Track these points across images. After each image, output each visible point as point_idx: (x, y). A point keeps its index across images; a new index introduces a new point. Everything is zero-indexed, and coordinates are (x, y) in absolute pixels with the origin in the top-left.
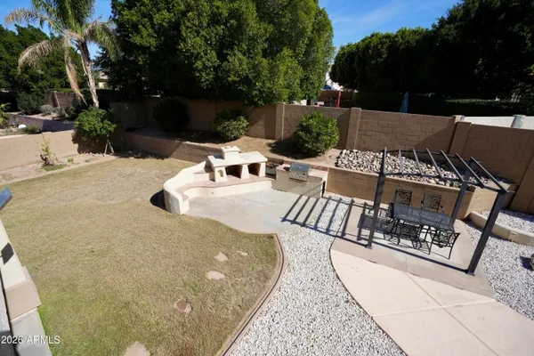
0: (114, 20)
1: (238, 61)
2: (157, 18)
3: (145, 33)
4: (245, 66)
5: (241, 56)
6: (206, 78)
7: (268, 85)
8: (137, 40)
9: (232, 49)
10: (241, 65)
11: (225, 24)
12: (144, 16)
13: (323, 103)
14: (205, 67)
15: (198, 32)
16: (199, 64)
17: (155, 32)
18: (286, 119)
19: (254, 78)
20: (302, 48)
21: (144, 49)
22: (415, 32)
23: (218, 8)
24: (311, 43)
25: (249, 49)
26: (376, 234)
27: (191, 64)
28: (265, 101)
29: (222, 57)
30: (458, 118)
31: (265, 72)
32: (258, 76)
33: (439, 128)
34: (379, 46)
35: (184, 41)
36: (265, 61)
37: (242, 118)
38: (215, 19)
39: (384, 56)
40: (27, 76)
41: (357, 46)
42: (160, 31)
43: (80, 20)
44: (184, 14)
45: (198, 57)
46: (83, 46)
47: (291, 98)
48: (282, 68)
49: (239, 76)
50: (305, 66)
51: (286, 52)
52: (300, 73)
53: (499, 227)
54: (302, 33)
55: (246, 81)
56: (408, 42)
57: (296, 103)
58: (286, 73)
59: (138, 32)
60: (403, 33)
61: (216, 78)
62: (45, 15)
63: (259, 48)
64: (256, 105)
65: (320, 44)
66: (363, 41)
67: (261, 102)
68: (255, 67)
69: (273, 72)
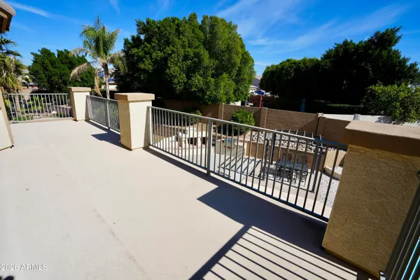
0: (124, 51)
1: (198, 80)
2: (154, 55)
3: (147, 62)
4: (201, 83)
5: (199, 77)
6: (179, 88)
7: (214, 93)
8: (142, 66)
9: (195, 73)
10: (199, 82)
11: (191, 60)
12: (146, 53)
13: (252, 104)
14: (179, 82)
15: (176, 64)
16: (176, 81)
17: (152, 62)
18: (224, 113)
19: (206, 89)
20: (234, 72)
21: (145, 71)
22: (312, 60)
23: (188, 52)
24: (240, 70)
25: (204, 73)
26: (270, 175)
27: (171, 81)
28: (212, 102)
29: (189, 77)
30: (320, 115)
31: (212, 87)
32: (208, 87)
33: (310, 120)
34: (289, 69)
35: (169, 68)
36: (213, 80)
37: (198, 112)
38: (186, 58)
39: (292, 75)
40: (60, 81)
41: (277, 67)
42: (155, 62)
43: (106, 52)
44: (170, 55)
45: (175, 77)
46: (105, 66)
47: (228, 101)
48: (222, 84)
49: (198, 88)
50: (237, 82)
51: (225, 75)
52: (234, 85)
53: (336, 173)
54: (234, 65)
55: (202, 90)
56: (307, 67)
57: (232, 104)
58: (225, 86)
59: (143, 62)
60: (304, 61)
61: (185, 88)
62: (89, 50)
63: (210, 73)
64: (206, 104)
65: (247, 70)
66: (281, 64)
67: (210, 103)
68: (207, 83)
69: (217, 86)
